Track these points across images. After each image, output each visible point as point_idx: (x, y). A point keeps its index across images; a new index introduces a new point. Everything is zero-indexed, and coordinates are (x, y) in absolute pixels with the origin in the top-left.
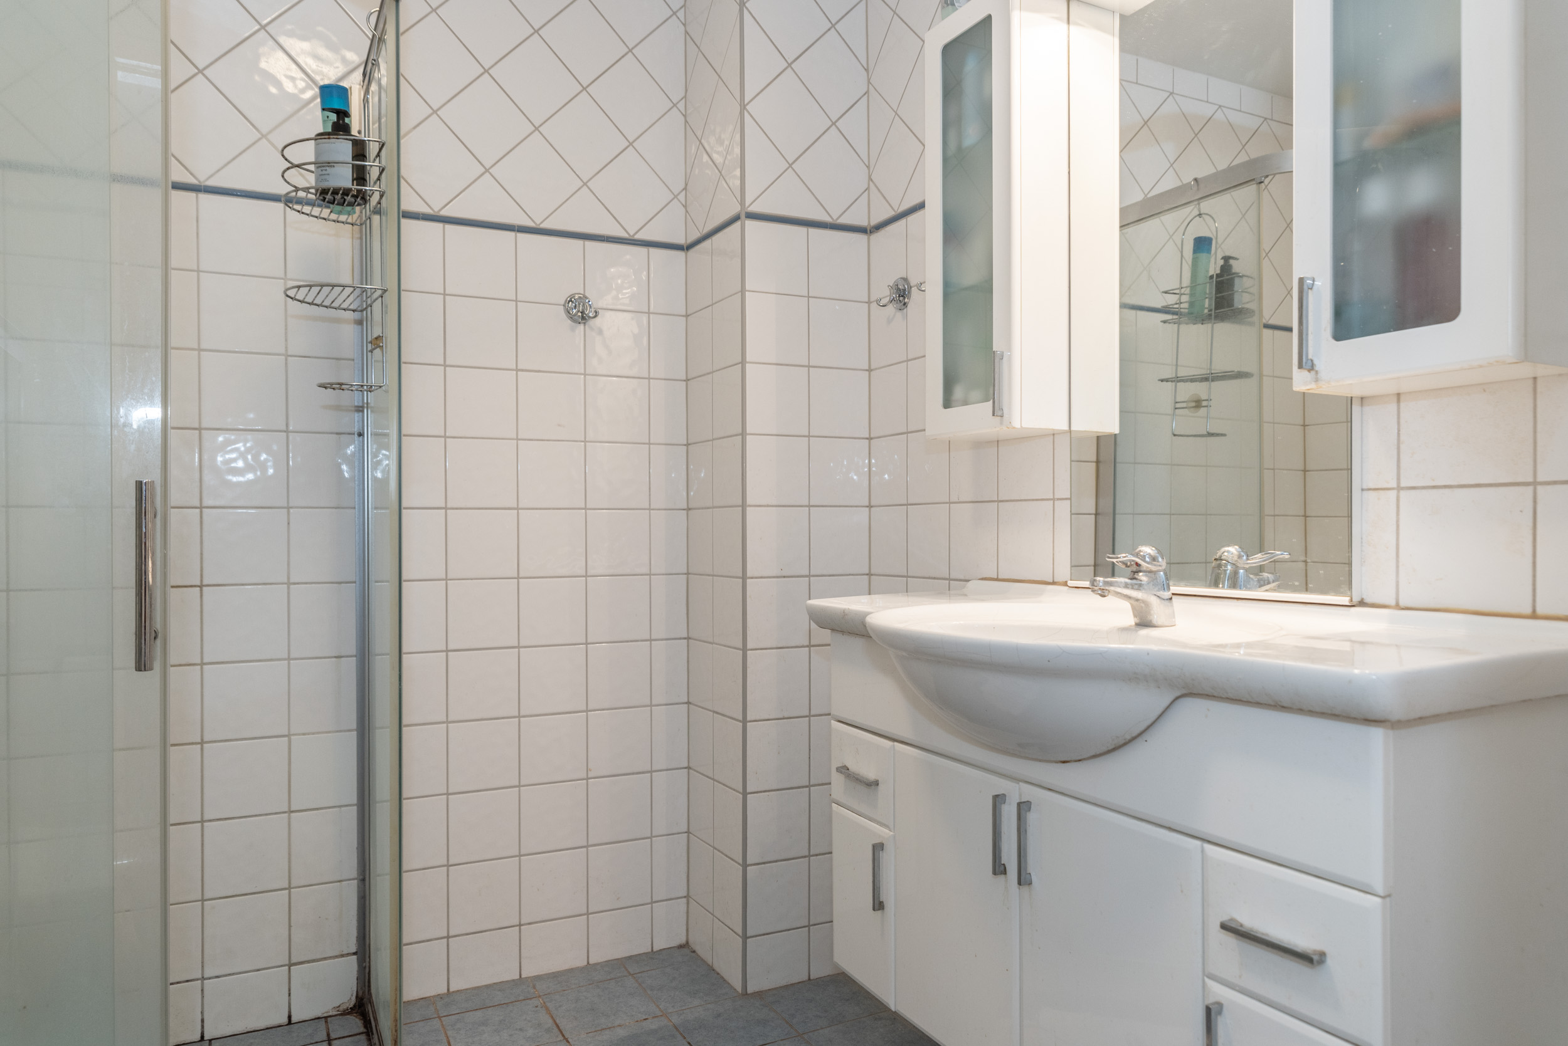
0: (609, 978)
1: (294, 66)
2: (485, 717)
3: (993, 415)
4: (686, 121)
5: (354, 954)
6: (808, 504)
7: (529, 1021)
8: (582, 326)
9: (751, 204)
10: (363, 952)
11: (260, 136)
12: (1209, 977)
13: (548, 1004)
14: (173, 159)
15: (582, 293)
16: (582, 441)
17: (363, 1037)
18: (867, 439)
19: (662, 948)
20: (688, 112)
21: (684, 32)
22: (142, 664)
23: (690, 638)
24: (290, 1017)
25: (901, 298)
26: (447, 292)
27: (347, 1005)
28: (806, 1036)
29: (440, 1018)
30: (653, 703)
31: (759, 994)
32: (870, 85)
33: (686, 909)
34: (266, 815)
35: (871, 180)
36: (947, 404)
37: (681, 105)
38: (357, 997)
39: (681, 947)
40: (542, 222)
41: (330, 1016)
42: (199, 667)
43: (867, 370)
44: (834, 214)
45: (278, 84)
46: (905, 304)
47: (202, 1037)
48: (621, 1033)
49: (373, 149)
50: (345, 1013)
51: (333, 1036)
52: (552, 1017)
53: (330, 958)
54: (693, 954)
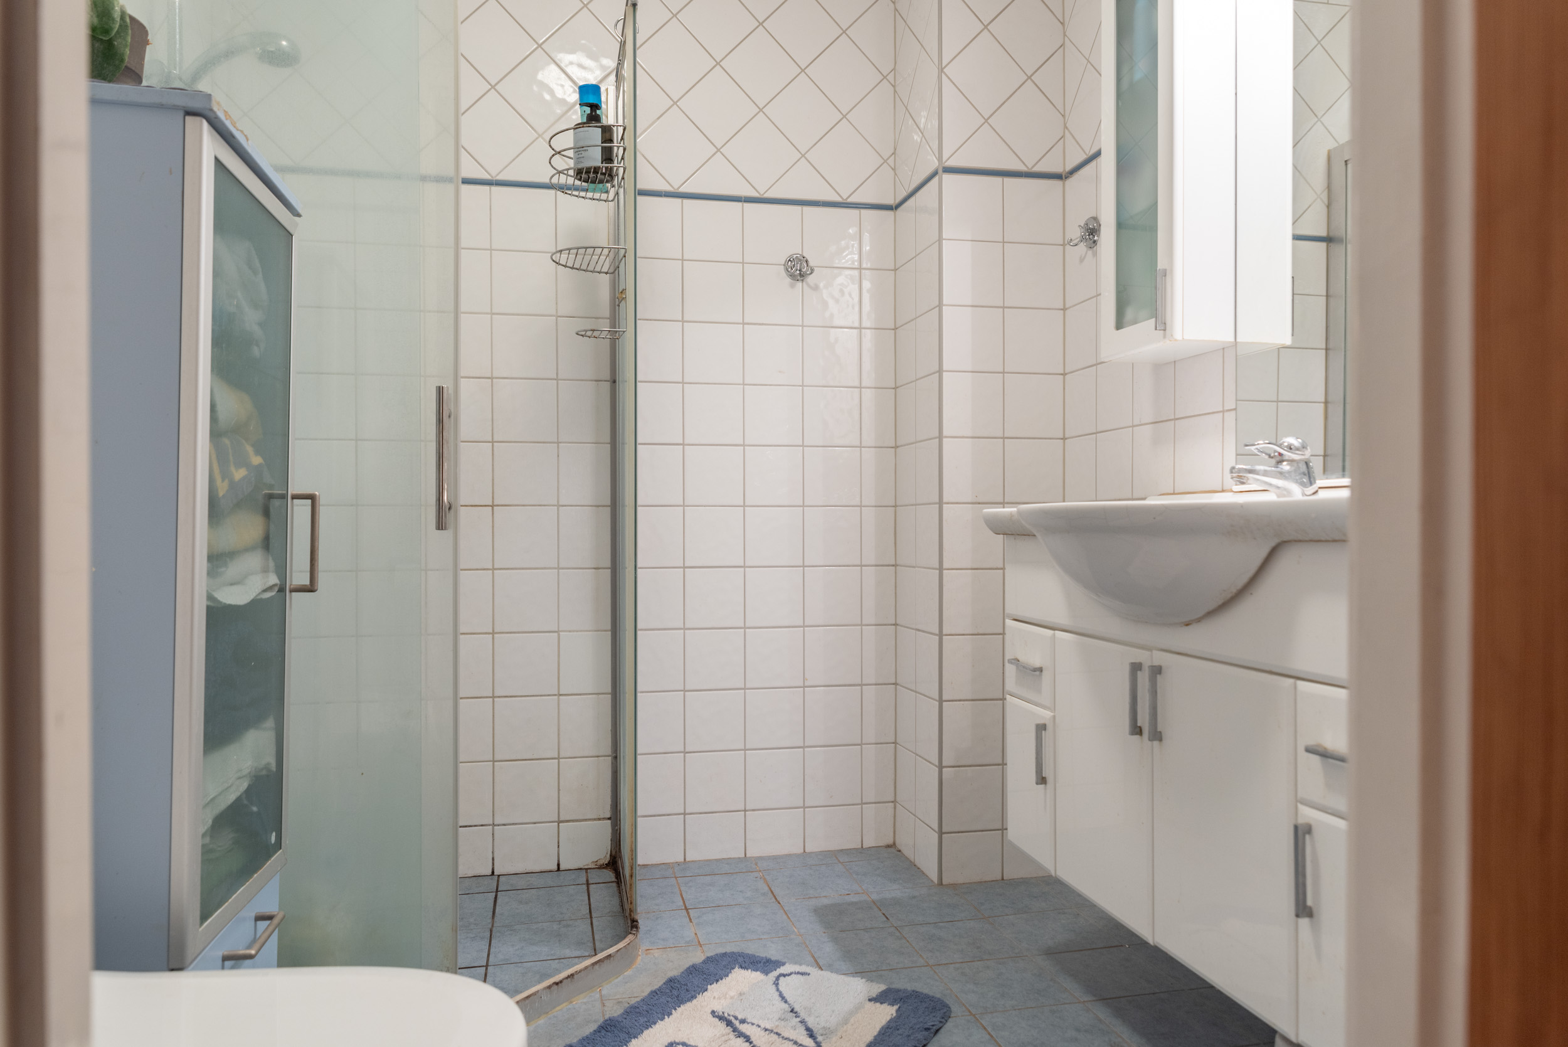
0: (821, 863)
1: (563, 76)
2: (716, 626)
3: (1156, 329)
4: (895, 91)
5: (609, 819)
6: (1002, 436)
7: (749, 887)
8: (799, 284)
9: (948, 159)
10: (615, 818)
11: (537, 136)
12: (1302, 803)
13: (767, 877)
14: (463, 150)
15: (801, 253)
16: (800, 386)
17: (614, 885)
18: (1062, 374)
19: (871, 846)
20: (897, 83)
21: (893, 8)
22: (441, 525)
23: (897, 565)
24: (558, 865)
25: (1091, 236)
26: (684, 258)
27: (604, 861)
28: (990, 919)
29: (676, 878)
30: (864, 623)
31: (954, 886)
32: (1066, 38)
33: (893, 813)
34: (541, 696)
35: (1067, 128)
36: (1119, 325)
37: (891, 77)
38: (611, 855)
39: (888, 846)
40: (765, 192)
41: (590, 869)
42: (491, 571)
43: (1062, 309)
44: (1030, 163)
45: (551, 92)
46: (1095, 242)
47: (493, 872)
48: (826, 901)
49: (617, 133)
50: (601, 867)
51: (591, 881)
52: (769, 886)
53: (590, 820)
54: (899, 853)
